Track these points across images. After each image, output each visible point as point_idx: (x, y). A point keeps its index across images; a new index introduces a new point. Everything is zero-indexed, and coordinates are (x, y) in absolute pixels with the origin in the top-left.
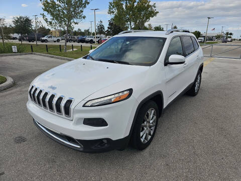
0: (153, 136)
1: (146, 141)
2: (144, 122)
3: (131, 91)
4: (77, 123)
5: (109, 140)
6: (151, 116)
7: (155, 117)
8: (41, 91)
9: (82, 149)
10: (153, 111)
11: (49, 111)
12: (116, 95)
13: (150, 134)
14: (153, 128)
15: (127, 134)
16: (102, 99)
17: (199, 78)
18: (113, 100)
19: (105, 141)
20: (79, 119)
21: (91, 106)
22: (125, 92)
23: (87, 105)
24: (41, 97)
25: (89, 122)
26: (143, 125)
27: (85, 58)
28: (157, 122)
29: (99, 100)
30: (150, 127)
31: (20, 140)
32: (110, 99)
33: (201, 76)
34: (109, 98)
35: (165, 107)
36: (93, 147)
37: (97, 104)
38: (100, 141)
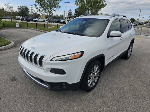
0: (96, 84)
1: (92, 86)
2: (91, 74)
3: (82, 52)
4: (46, 71)
5: (66, 83)
6: (96, 70)
7: (99, 71)
8: (26, 50)
9: (49, 88)
10: (97, 67)
12: (73, 55)
13: (94, 82)
14: (97, 78)
15: (79, 81)
16: (63, 57)
17: (131, 48)
18: (70, 58)
19: (64, 84)
20: (48, 69)
21: (56, 61)
22: (79, 53)
23: (53, 60)
25: (54, 71)
27: (57, 31)
28: (100, 74)
29: (61, 57)
30: (95, 77)
31: (14, 79)
32: (69, 57)
33: (132, 47)
35: (106, 65)
36: (56, 88)
37: (60, 60)
38: (61, 84)
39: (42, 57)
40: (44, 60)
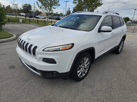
0: (86, 74)
1: (82, 77)
4: (39, 60)
6: (86, 62)
7: (89, 63)
8: (25, 42)
9: (41, 76)
10: (87, 59)
11: (28, 54)
12: (64, 46)
13: (84, 72)
14: (87, 69)
15: (69, 70)
16: (55, 48)
17: (122, 43)
18: (61, 49)
19: (55, 73)
20: (40, 58)
21: (47, 51)
22: (70, 45)
23: (45, 50)
24: (25, 45)
25: (46, 60)
26: (80, 66)
27: (53, 25)
28: (90, 66)
29: (53, 48)
30: (85, 69)
34: (59, 47)
35: (96, 57)
36: (47, 76)
37: (51, 50)
38: (52, 72)
39: (36, 47)
40: (37, 50)
